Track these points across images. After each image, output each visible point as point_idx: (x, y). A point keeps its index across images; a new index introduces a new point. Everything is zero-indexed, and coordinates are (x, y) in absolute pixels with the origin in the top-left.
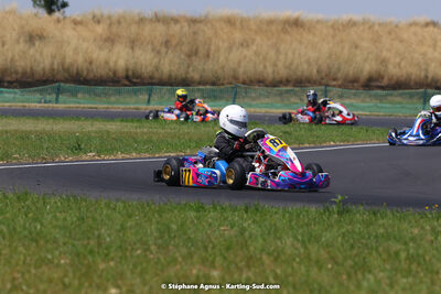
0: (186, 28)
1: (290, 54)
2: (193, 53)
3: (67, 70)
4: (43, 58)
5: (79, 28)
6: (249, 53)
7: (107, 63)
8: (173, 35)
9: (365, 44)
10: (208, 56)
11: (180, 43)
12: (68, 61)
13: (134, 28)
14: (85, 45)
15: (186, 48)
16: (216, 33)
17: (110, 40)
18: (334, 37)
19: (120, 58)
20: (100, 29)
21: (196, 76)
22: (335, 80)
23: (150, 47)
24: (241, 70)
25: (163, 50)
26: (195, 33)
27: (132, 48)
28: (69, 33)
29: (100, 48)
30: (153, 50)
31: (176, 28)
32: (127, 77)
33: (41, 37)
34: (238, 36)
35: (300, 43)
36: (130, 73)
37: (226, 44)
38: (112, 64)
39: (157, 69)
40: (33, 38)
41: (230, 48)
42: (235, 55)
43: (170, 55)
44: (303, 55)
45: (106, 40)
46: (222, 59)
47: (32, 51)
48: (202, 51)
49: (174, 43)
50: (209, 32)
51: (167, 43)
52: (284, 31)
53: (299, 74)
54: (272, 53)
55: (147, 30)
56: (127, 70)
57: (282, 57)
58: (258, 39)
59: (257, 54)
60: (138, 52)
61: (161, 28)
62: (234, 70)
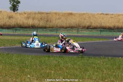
0: (46, 15)
1: (70, 21)
2: (47, 21)
3: (18, 25)
4: (12, 22)
5: (21, 15)
6: (60, 21)
7: (27, 23)
8: (43, 17)
9: (87, 19)
10: (51, 21)
11: (44, 19)
12: (18, 23)
13: (33, 15)
14: (22, 19)
15: (46, 20)
16: (52, 16)
17: (28, 18)
18: (80, 17)
19: (30, 22)
20: (26, 15)
21: (48, 26)
22: (80, 27)
23: (37, 19)
24: (58, 25)
25: (40, 20)
26: (48, 16)
27: (33, 20)
28: (18, 16)
29: (26, 20)
30: (38, 20)
31: (43, 15)
32: (32, 27)
33: (12, 17)
34: (58, 17)
35: (72, 18)
36: (33, 25)
37: (55, 19)
38: (28, 23)
39: (39, 24)
40: (10, 17)
41: (56, 20)
42: (57, 21)
43: (42, 21)
44: (73, 21)
45: (27, 18)
46: (54, 22)
47: (10, 21)
48: (49, 20)
49: (43, 18)
50: (51, 16)
51: (41, 19)
52: (68, 15)
53: (72, 25)
54: (66, 21)
55: (37, 16)
56: (32, 25)
57: (68, 22)
58: (62, 17)
59: (62, 21)
60: (34, 21)
61: (40, 15)
62: (57, 25)
